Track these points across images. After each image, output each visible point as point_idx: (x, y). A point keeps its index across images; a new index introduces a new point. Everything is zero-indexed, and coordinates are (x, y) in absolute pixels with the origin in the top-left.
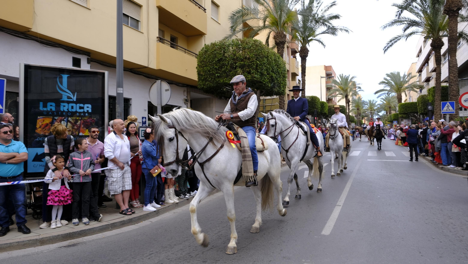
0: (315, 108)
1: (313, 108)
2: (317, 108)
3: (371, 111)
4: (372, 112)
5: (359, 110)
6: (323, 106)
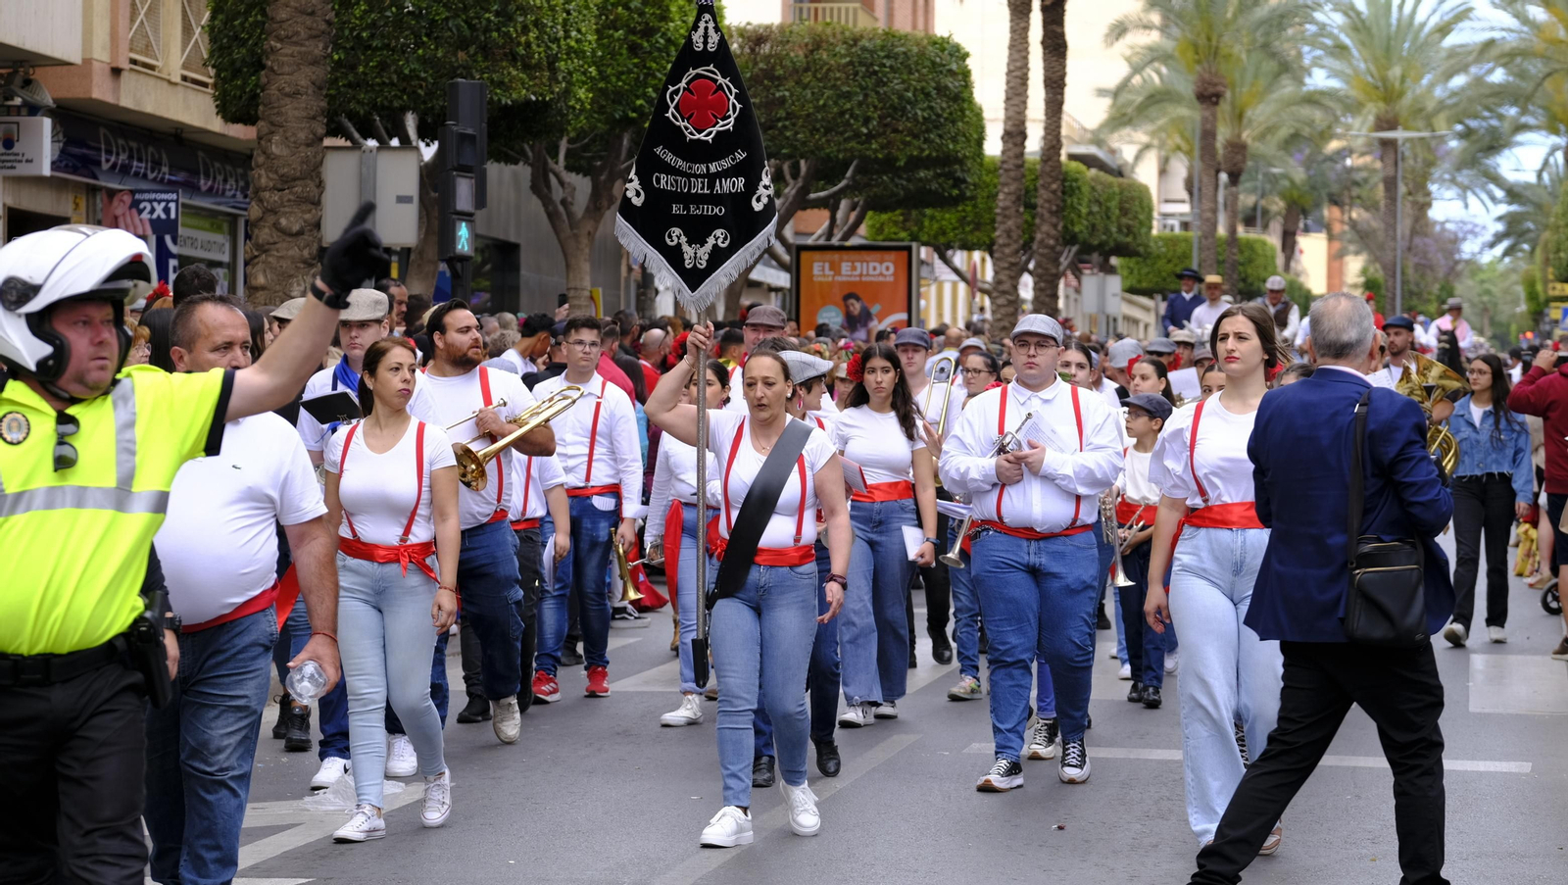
0: (513, 58)
1: (485, 49)
2: (538, 53)
3: (1392, 125)
4: (1398, 134)
5: (1224, 107)
6: (648, 32)
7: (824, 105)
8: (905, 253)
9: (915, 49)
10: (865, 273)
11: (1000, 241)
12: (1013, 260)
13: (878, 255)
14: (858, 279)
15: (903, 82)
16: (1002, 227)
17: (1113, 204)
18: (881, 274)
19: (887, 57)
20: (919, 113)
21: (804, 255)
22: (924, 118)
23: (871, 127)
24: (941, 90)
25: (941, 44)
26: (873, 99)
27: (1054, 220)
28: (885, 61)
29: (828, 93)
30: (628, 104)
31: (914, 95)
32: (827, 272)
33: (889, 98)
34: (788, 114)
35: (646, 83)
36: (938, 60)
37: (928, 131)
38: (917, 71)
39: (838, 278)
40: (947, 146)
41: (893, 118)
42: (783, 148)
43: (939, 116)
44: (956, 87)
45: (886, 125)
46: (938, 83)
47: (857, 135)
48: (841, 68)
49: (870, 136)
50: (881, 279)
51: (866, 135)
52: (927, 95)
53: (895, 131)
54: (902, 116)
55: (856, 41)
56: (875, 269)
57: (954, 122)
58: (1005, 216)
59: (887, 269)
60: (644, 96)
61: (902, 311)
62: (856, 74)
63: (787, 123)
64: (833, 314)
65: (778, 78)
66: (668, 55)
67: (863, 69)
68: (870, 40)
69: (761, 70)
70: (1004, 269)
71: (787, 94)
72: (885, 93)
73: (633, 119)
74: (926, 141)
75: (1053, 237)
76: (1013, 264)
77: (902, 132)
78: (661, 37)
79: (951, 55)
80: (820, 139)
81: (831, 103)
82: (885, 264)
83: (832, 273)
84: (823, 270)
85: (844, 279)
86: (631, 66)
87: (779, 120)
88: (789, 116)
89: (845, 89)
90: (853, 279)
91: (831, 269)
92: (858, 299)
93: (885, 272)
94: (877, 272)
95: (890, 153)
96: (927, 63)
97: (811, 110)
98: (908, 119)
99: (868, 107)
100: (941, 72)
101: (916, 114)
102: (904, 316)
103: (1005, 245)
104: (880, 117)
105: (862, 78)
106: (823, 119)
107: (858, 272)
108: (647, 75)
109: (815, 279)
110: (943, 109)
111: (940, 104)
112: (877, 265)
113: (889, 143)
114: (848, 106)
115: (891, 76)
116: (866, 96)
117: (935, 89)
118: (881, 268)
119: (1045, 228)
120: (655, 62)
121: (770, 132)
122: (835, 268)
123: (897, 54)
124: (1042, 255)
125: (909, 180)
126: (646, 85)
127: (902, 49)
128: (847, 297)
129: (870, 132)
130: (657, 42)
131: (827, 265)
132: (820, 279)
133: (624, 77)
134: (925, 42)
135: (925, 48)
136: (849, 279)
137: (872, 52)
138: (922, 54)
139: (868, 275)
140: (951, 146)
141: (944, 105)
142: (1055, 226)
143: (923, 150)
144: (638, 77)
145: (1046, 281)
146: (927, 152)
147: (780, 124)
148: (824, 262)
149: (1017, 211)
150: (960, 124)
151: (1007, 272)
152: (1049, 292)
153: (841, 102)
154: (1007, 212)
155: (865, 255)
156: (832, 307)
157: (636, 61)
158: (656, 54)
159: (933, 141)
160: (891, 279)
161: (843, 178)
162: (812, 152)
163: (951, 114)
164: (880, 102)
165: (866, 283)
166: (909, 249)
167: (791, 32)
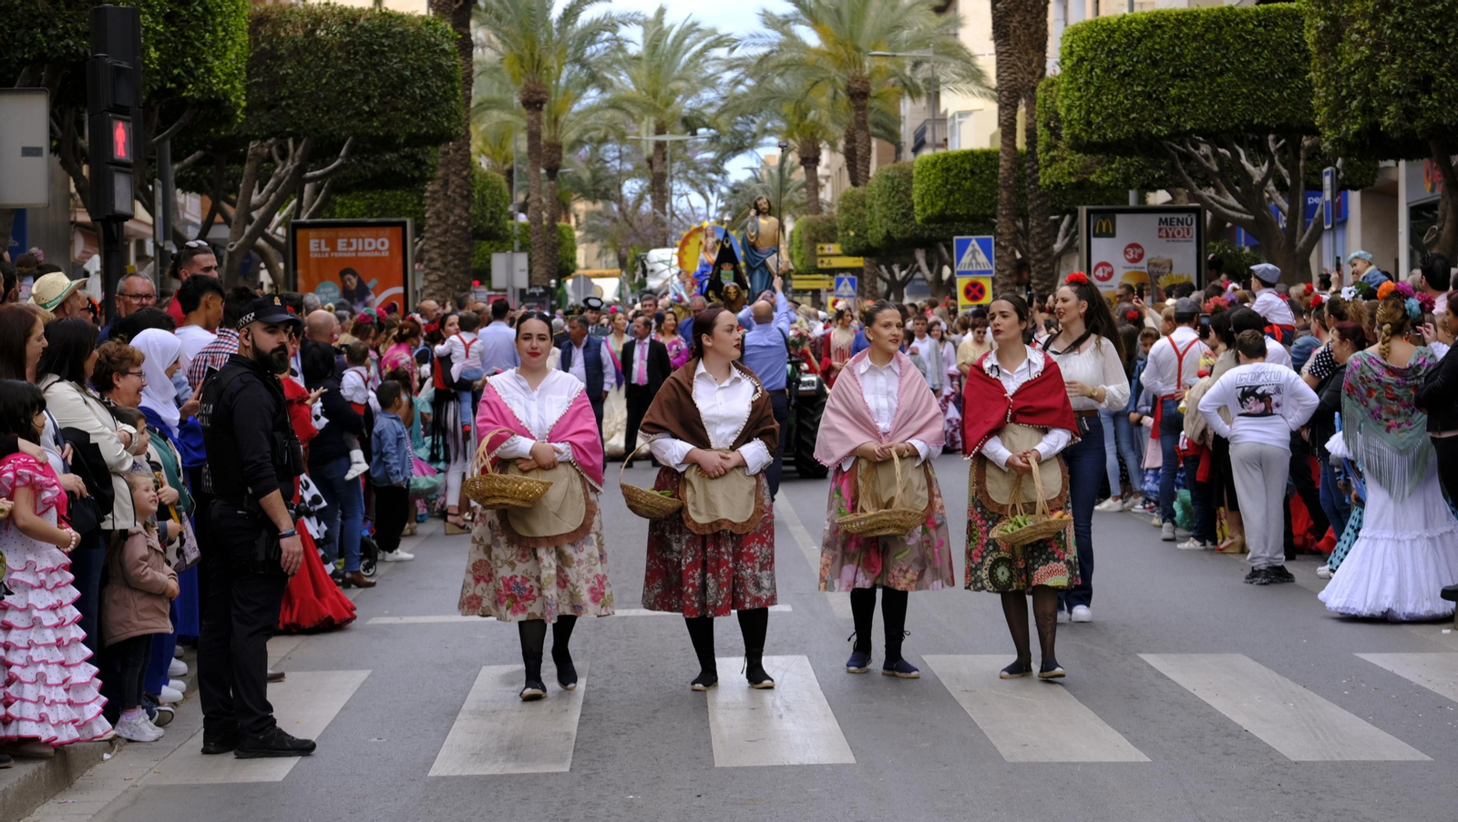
7: (326, 83)
8: (400, 229)
9: (412, 29)
10: (360, 248)
11: (431, 222)
12: (442, 239)
13: (373, 231)
14: (354, 254)
15: (401, 61)
16: (432, 209)
17: (487, 192)
18: (376, 250)
19: (386, 36)
20: (418, 91)
21: (300, 233)
22: (422, 96)
23: (372, 105)
24: (438, 68)
25: (434, 24)
26: (373, 77)
27: (466, 203)
28: (383, 41)
29: (331, 71)
30: (166, 74)
31: (412, 74)
32: (323, 249)
33: (388, 76)
34: (291, 93)
35: (184, 53)
36: (433, 39)
37: (424, 109)
38: (414, 50)
39: (336, 255)
40: (442, 123)
41: (393, 96)
42: (287, 126)
43: (435, 94)
44: (449, 67)
45: (385, 103)
46: (433, 62)
47: (359, 113)
48: (342, 46)
49: (371, 114)
50: (376, 254)
51: (367, 113)
52: (424, 74)
53: (395, 109)
54: (401, 94)
55: (355, 20)
56: (370, 244)
57: (447, 100)
58: (434, 199)
59: (383, 244)
60: (183, 64)
61: (399, 285)
62: (356, 53)
63: (291, 102)
64: (331, 289)
65: (280, 57)
66: (206, 24)
67: (363, 49)
68: (368, 20)
69: (264, 49)
70: (435, 247)
71: (290, 71)
72: (385, 71)
73: (170, 89)
74: (424, 118)
75: (465, 219)
76: (442, 243)
77: (401, 110)
78: (198, 5)
79: (443, 35)
80: (322, 117)
81: (333, 81)
82: (380, 241)
83: (328, 249)
84: (320, 247)
85: (340, 255)
86: (168, 35)
87: (282, 99)
88: (292, 95)
89: (347, 67)
90: (349, 255)
91: (326, 246)
92: (354, 274)
93: (380, 248)
94: (373, 248)
95: (389, 131)
96: (423, 43)
97: (314, 89)
98: (406, 97)
99: (368, 85)
100: (435, 51)
101: (414, 92)
102: (400, 290)
103: (437, 226)
104: (380, 95)
105: (362, 57)
106: (325, 98)
107: (354, 248)
108: (185, 44)
109: (311, 255)
110: (437, 87)
111: (435, 83)
112: (373, 241)
113: (389, 120)
114: (350, 84)
115: (389, 55)
116: (366, 75)
117: (431, 68)
118: (376, 244)
119: (457, 211)
120: (193, 31)
121: (273, 111)
122: (332, 244)
123: (394, 33)
124: (456, 235)
125: (375, 162)
126: (184, 55)
127: (400, 29)
128: (343, 273)
129: (371, 110)
130: (195, 10)
131: (323, 242)
132: (316, 255)
133: (162, 46)
134: (420, 22)
135: (419, 28)
136: (345, 255)
137: (371, 32)
138: (418, 34)
139: (363, 250)
140: (446, 124)
141: (439, 84)
142: (467, 209)
143: (421, 128)
144: (176, 48)
145: (458, 259)
146: (425, 130)
147: (284, 103)
148: (320, 239)
149: (445, 194)
150: (453, 103)
151: (438, 251)
152: (462, 269)
153: (342, 81)
154: (436, 196)
155: (360, 231)
156: (328, 282)
157: (173, 29)
158: (194, 23)
159: (430, 119)
160: (387, 254)
161: (337, 157)
162: (316, 130)
163: (445, 92)
164: (380, 80)
165: (362, 258)
166: (403, 225)
167: (291, 12)
